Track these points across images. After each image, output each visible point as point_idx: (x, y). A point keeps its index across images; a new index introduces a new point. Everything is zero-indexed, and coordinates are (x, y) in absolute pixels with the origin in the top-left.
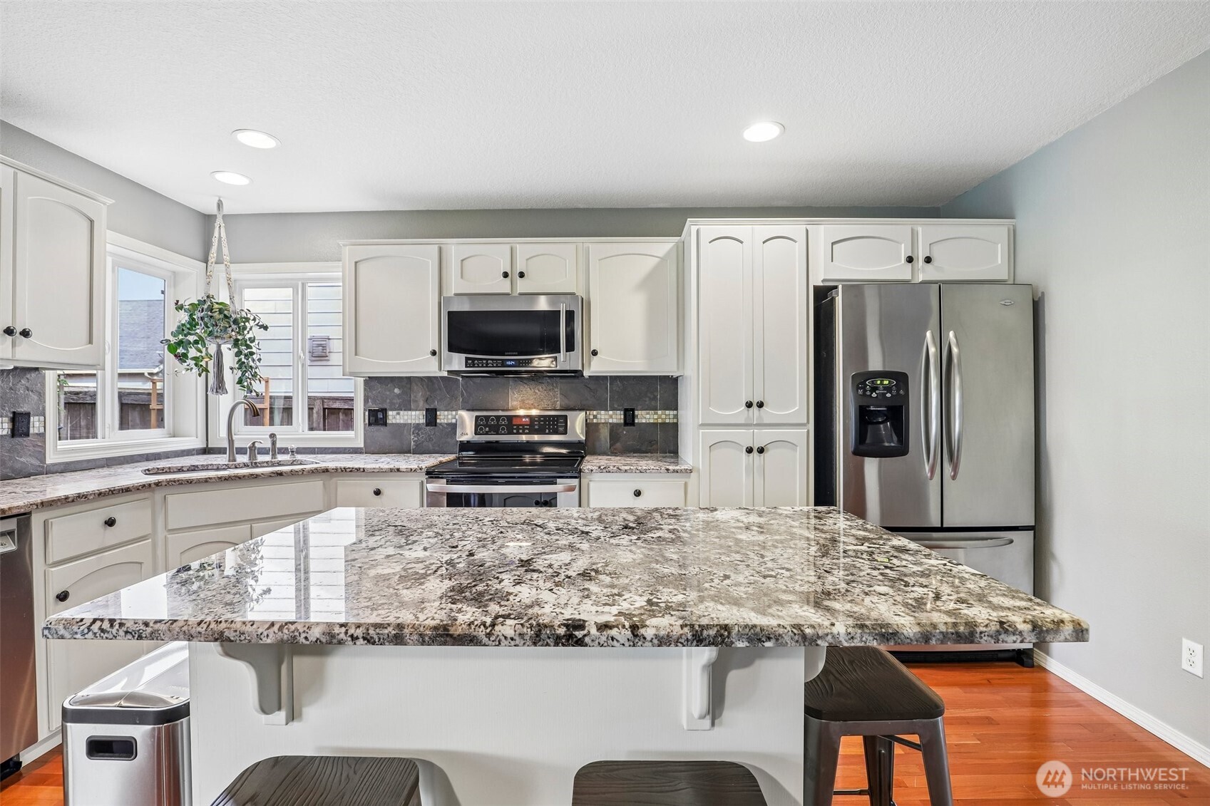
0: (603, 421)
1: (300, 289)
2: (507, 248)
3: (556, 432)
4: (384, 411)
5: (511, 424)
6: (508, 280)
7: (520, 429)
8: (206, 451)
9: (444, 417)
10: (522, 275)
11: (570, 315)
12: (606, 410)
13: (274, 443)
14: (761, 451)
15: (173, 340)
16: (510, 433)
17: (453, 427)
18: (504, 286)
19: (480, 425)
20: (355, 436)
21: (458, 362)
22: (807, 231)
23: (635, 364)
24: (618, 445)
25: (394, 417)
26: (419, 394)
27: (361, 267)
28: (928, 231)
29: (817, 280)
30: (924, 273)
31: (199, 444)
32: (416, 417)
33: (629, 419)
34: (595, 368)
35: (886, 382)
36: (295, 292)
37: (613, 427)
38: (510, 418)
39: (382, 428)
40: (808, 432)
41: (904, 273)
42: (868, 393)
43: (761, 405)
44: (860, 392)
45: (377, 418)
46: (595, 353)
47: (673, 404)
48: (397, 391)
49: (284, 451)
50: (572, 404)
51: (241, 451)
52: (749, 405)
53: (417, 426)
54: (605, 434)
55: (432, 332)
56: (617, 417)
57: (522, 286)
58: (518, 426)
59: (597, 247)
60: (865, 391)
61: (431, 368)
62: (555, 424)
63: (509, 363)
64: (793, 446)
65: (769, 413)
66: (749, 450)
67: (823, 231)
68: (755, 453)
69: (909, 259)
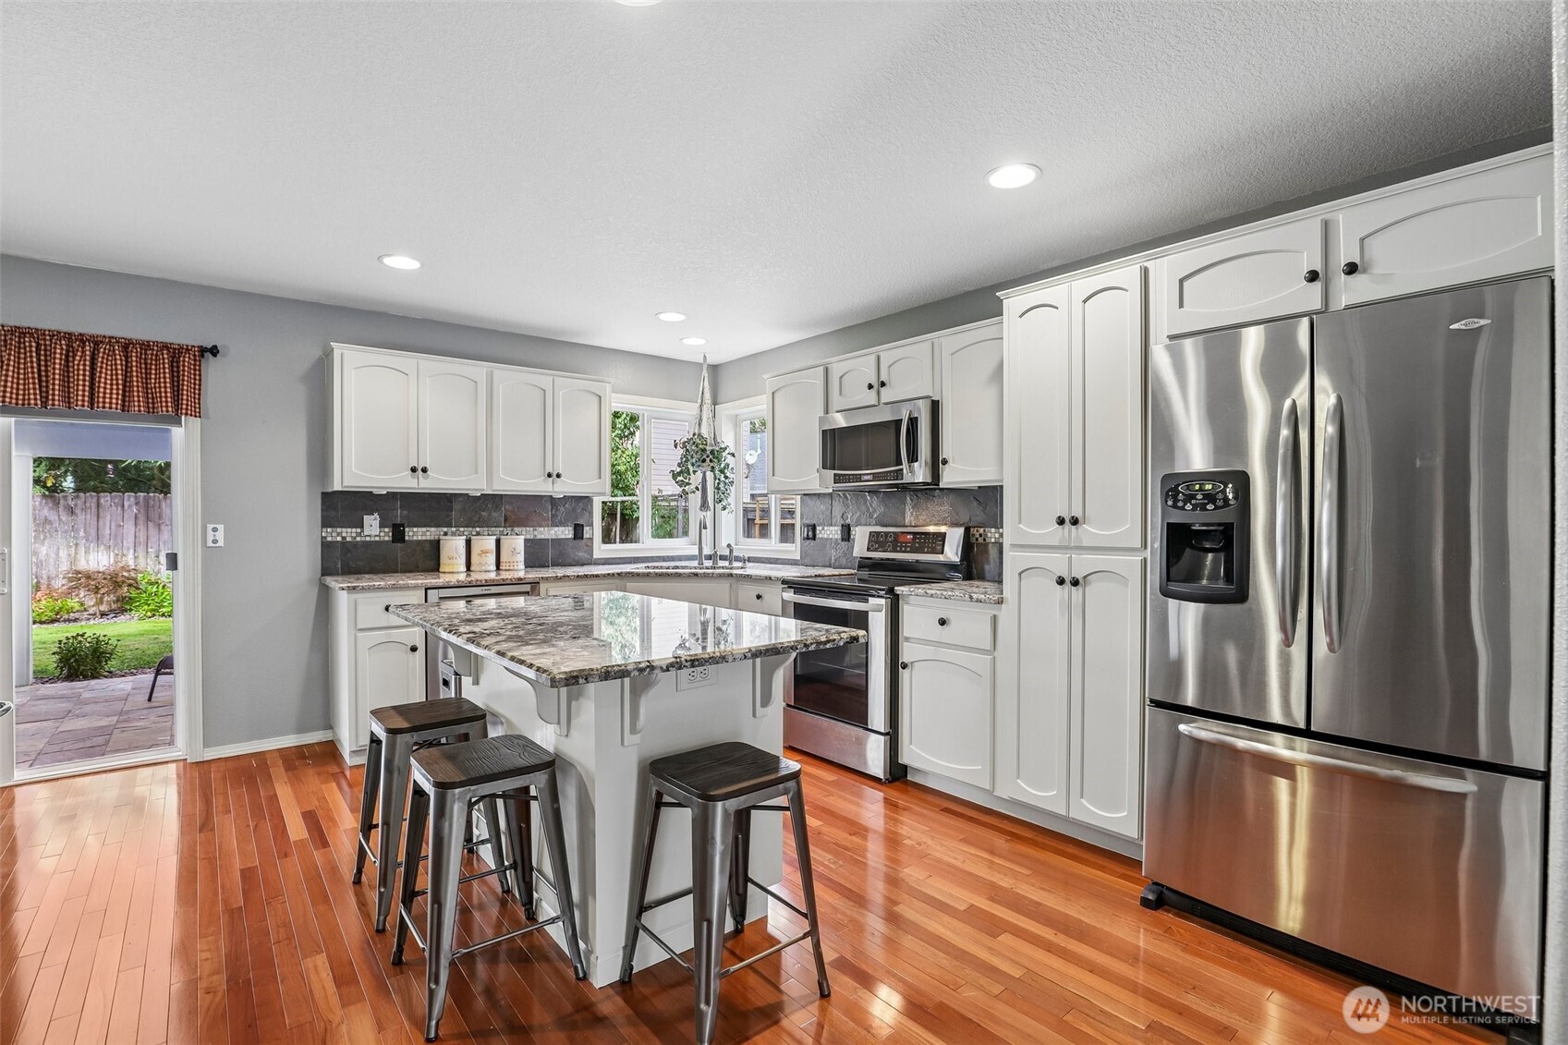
0: (993, 540)
2: (872, 358)
3: (933, 551)
4: (814, 527)
5: (897, 542)
6: (873, 392)
7: (906, 546)
9: (854, 533)
10: (885, 384)
11: (912, 422)
13: (731, 551)
14: (1075, 583)
16: (896, 550)
17: (856, 542)
18: (870, 397)
19: (876, 541)
20: (795, 549)
21: (830, 480)
22: (1145, 271)
25: (821, 532)
26: (835, 510)
27: (776, 395)
28: (1354, 219)
29: (1160, 336)
30: (1347, 296)
32: (837, 532)
34: (947, 478)
35: (1208, 487)
38: (896, 535)
39: (812, 542)
40: (1145, 562)
41: (1310, 301)
42: (1180, 504)
43: (1076, 522)
44: (1170, 503)
45: (809, 532)
46: (946, 462)
48: (820, 506)
49: (738, 559)
52: (1061, 522)
53: (836, 541)
58: (902, 543)
59: (949, 340)
60: (1176, 501)
61: (817, 485)
62: (934, 541)
63: (866, 478)
64: (1124, 580)
65: (1090, 532)
66: (1061, 581)
67: (1166, 265)
68: (1067, 586)
69: (1313, 276)
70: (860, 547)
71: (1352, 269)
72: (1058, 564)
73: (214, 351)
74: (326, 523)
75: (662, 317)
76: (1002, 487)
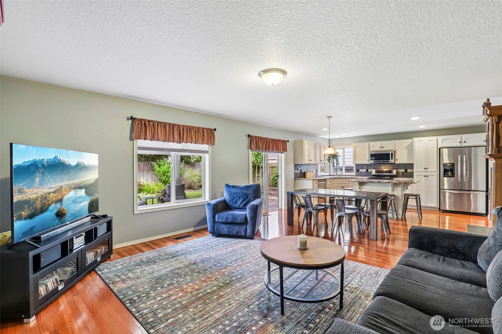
0: (400, 171)
1: (344, 150)
2: (381, 143)
3: (390, 173)
4: (359, 169)
5: (382, 172)
6: (381, 148)
7: (384, 172)
8: (330, 175)
9: (369, 170)
10: (383, 147)
11: (392, 154)
12: (401, 169)
13: (342, 174)
14: (427, 176)
15: (328, 159)
16: (382, 173)
17: (371, 172)
18: (380, 149)
19: (376, 172)
20: (354, 174)
21: (372, 162)
22: (437, 139)
23: (405, 161)
24: (404, 176)
25: (360, 170)
26: (365, 167)
27: (356, 147)
28: (465, 137)
29: (439, 146)
30: (464, 145)
31: (329, 175)
32: (365, 170)
33: (406, 171)
34: (397, 162)
35: (450, 165)
36: (343, 150)
37: (403, 173)
38: (382, 171)
39: (358, 172)
40: (437, 173)
41: (459, 145)
43: (427, 169)
45: (358, 171)
46: (397, 160)
47: (412, 168)
48: (361, 166)
49: (343, 176)
50: (394, 168)
51: (338, 176)
52: (425, 169)
53: (365, 172)
54: (401, 174)
55: (368, 157)
56: (404, 171)
57: (383, 149)
59: (397, 142)
60: (445, 166)
61: (368, 163)
62: (390, 172)
63: (381, 162)
64: (434, 176)
65: (429, 170)
66: (425, 176)
67: (440, 138)
68: (426, 177)
69: (460, 142)
70: (374, 173)
71: (464, 142)
72: (424, 174)
73: (288, 141)
74: (295, 169)
75: (342, 134)
76: (413, 164)
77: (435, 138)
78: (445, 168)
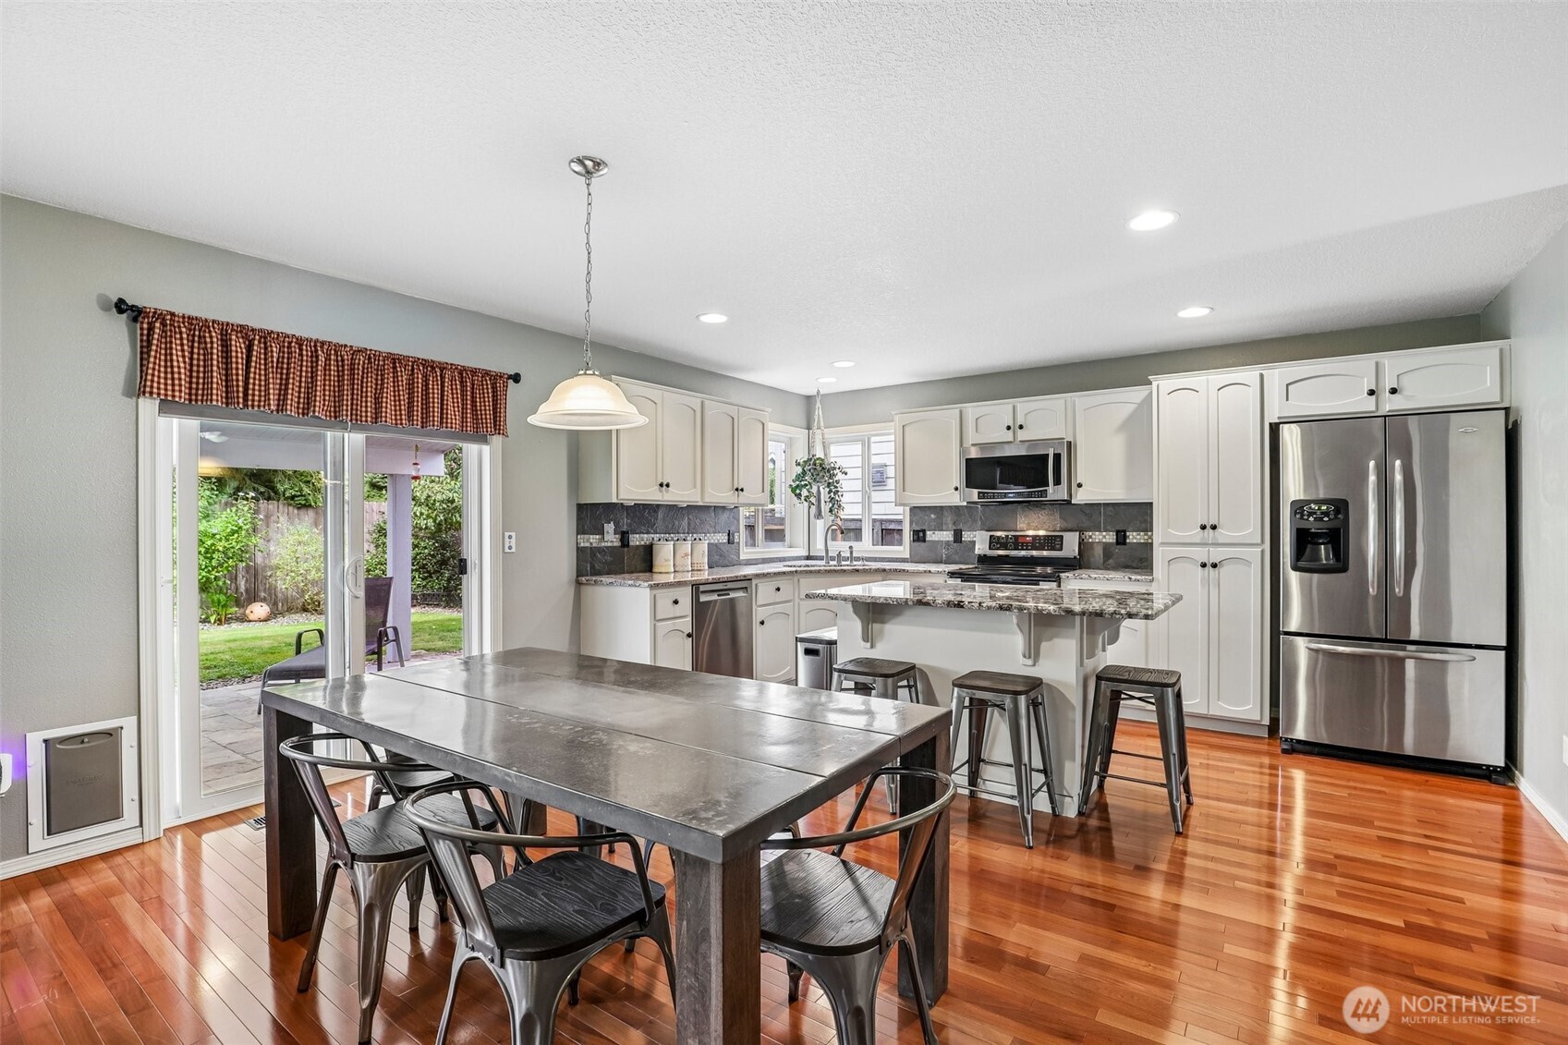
0: (1097, 541)
1: (866, 445)
2: (1010, 407)
3: (1053, 549)
4: (924, 531)
5: (1017, 543)
6: (1011, 432)
7: (1025, 546)
8: (808, 558)
9: (967, 536)
10: (1021, 427)
11: (1057, 457)
12: (1100, 531)
13: (851, 553)
14: (1214, 566)
15: (794, 485)
16: (1016, 549)
17: (973, 543)
18: (1009, 436)
19: (994, 543)
20: (903, 550)
21: (974, 494)
22: (1262, 376)
23: (1115, 491)
24: (1111, 561)
25: (930, 536)
26: (949, 519)
27: (907, 429)
28: (1395, 363)
29: (1272, 417)
30: (1390, 404)
31: (806, 554)
32: (947, 536)
33: (1121, 539)
34: (1080, 497)
35: (1324, 508)
36: (863, 445)
37: (1106, 547)
38: (1016, 537)
39: (923, 544)
40: (1263, 552)
41: (1368, 405)
42: (1306, 517)
43: (1214, 527)
44: (1298, 516)
45: (919, 536)
46: (1080, 485)
47: (1147, 527)
48: (933, 516)
49: (858, 559)
50: (1069, 526)
51: (833, 559)
52: (1203, 527)
53: (948, 543)
54: (1098, 551)
55: (956, 474)
56: (1110, 538)
57: (1022, 435)
58: (1023, 543)
59: (1082, 400)
60: (1302, 515)
61: (955, 500)
62: (1053, 542)
63: (1010, 495)
64: (1248, 563)
65: (1223, 534)
66: (1204, 565)
67: (1278, 374)
68: (1209, 568)
69: (1372, 393)
70: (982, 547)
71: (1394, 391)
72: (1201, 554)
73: (516, 378)
74: (581, 530)
76: (1152, 503)
77: (1249, 375)
78: (1304, 525)
